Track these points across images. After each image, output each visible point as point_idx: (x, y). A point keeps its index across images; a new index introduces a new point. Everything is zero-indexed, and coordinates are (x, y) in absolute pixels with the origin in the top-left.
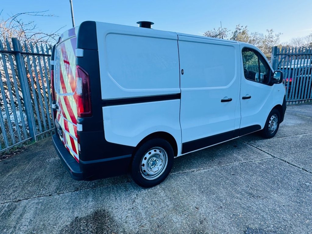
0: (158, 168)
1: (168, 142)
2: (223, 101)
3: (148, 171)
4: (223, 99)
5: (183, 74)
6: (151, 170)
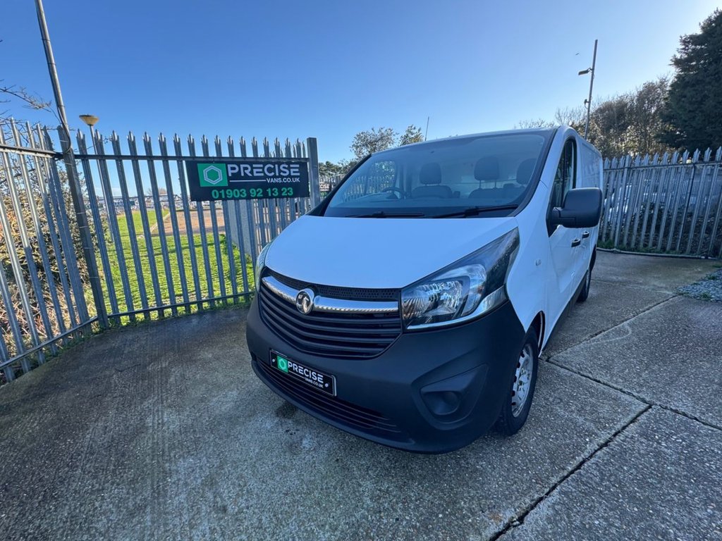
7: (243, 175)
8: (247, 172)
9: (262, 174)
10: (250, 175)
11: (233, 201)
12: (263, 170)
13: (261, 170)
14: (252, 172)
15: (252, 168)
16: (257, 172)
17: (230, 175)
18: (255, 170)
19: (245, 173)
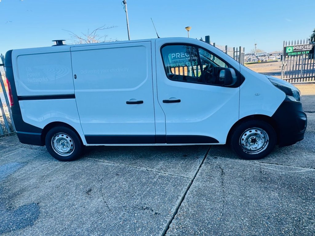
0: (67, 149)
1: (73, 131)
2: (128, 103)
3: (58, 148)
4: (129, 101)
5: (76, 78)
6: (61, 149)
7: (177, 57)
8: (179, 56)
9: (184, 56)
10: (179, 57)
11: (173, 68)
12: (185, 55)
13: (184, 55)
14: (180, 56)
15: (180, 54)
16: (182, 56)
17: (172, 58)
18: (181, 55)
19: (177, 56)
